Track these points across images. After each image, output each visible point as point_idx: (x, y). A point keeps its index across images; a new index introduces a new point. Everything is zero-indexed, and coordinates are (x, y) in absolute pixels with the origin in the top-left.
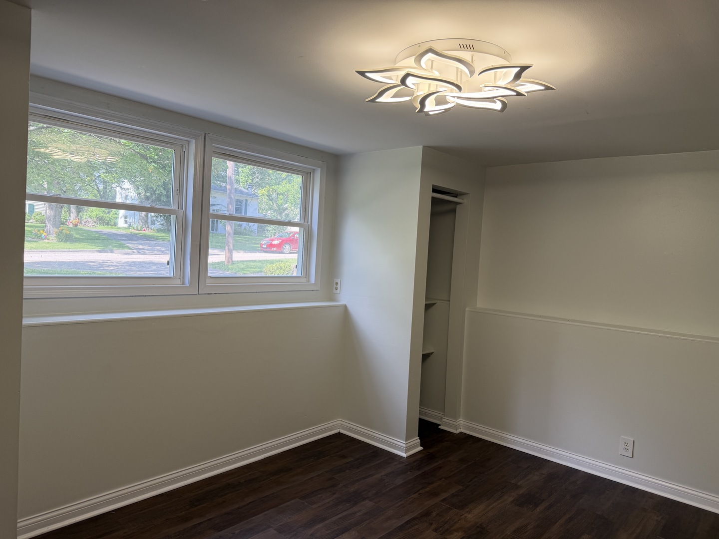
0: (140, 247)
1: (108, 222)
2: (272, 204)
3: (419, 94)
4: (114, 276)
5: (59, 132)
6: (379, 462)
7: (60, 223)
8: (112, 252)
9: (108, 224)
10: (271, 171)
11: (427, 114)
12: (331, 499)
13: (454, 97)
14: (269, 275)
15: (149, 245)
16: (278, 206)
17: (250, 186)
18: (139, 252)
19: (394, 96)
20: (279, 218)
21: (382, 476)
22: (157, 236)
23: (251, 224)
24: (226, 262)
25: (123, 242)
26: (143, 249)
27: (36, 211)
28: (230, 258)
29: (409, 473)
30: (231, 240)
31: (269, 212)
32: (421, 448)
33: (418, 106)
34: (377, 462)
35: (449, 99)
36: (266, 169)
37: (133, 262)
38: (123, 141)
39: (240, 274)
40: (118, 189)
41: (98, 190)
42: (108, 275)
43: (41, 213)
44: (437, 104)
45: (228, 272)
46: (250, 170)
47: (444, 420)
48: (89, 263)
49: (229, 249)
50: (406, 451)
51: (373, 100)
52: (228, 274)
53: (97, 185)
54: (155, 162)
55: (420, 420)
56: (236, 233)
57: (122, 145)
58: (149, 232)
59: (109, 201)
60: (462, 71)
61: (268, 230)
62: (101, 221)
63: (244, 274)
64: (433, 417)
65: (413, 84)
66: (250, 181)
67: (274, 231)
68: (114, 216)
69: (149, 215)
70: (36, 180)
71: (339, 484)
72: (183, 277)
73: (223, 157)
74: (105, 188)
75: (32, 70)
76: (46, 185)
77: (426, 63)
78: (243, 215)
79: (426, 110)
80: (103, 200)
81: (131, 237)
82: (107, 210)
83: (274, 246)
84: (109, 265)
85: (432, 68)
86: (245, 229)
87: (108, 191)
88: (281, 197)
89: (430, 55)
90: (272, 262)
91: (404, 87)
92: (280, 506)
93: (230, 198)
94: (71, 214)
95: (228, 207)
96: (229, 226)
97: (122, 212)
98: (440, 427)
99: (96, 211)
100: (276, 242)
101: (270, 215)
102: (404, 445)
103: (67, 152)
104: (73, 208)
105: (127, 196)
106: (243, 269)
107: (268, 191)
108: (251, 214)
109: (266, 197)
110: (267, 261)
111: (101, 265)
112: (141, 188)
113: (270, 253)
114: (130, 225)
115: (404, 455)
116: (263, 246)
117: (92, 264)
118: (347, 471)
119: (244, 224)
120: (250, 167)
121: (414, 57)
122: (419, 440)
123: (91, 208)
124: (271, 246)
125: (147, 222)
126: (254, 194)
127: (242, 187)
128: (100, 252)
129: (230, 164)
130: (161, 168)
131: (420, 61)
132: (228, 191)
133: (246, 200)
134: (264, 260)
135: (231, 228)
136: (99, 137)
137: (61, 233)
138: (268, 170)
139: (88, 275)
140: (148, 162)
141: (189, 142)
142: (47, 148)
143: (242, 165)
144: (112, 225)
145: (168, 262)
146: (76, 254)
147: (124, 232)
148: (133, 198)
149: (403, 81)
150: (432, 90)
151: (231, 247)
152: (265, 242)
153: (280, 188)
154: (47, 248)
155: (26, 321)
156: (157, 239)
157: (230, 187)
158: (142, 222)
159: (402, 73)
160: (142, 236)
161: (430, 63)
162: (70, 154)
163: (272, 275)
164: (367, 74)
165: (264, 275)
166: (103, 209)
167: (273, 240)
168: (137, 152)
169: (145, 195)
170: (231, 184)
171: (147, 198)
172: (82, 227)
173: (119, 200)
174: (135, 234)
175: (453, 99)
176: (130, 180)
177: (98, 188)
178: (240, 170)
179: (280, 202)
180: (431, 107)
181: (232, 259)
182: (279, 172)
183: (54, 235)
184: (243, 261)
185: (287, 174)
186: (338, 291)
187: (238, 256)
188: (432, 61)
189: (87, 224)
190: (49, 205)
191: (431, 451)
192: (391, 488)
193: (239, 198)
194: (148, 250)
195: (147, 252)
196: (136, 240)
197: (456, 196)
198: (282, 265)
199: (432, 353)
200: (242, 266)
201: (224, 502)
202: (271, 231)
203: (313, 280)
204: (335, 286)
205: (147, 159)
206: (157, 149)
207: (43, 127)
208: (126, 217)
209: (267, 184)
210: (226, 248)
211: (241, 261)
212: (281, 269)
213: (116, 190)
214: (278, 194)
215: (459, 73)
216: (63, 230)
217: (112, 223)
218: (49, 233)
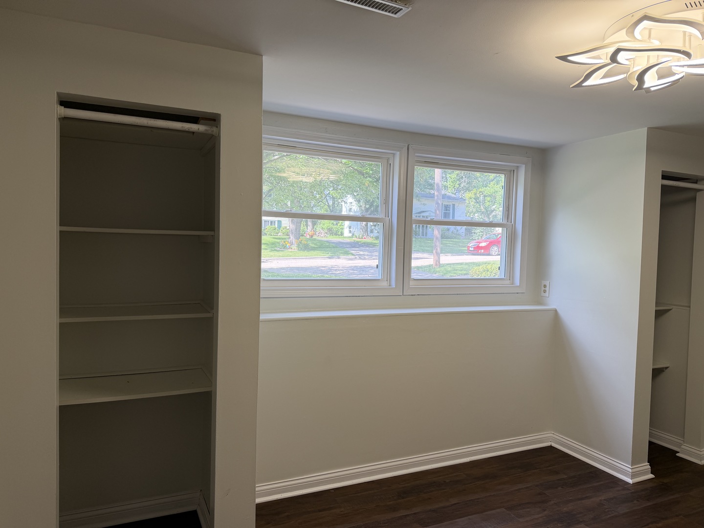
0: (361, 253)
1: (336, 233)
2: (479, 207)
3: (635, 69)
4: (338, 278)
5: (296, 158)
6: (598, 484)
7: (299, 235)
8: (339, 258)
9: (336, 234)
10: (478, 174)
11: (648, 90)
12: (540, 515)
13: (683, 66)
14: (475, 277)
15: (368, 251)
16: (485, 208)
17: (458, 190)
18: (360, 258)
19: (604, 77)
20: (487, 220)
21: (601, 500)
22: (375, 243)
23: (458, 227)
24: (434, 265)
25: (347, 249)
26: (364, 255)
27: (283, 225)
28: (438, 262)
29: (635, 502)
30: (438, 244)
31: (476, 215)
32: (652, 476)
33: (636, 83)
34: (595, 484)
35: (675, 69)
36: (473, 172)
37: (355, 267)
38: (344, 161)
39: (448, 277)
40: (343, 203)
41: (329, 206)
42: (334, 278)
43: (286, 227)
44: (660, 77)
45: (435, 275)
46: (458, 175)
47: (683, 447)
48: (321, 268)
49: (436, 252)
50: (632, 477)
51: (579, 85)
52: (435, 276)
53: (327, 201)
54: (370, 177)
55: (651, 443)
56: (443, 237)
57: (343, 164)
58: (369, 240)
59: (337, 214)
60: (690, 35)
61: (475, 233)
62: (330, 231)
63: (451, 276)
64: (668, 441)
65: (627, 60)
66: (458, 186)
67: (481, 233)
68: (340, 227)
69: (369, 225)
70: (282, 200)
71: (550, 501)
72: (389, 280)
73: (426, 165)
74: (334, 203)
75: (265, 107)
76: (289, 204)
77: (640, 33)
78: (451, 219)
79: (646, 86)
80: (332, 214)
81: (354, 245)
82: (335, 222)
83: (482, 248)
84: (336, 270)
85: (650, 37)
86: (452, 232)
87: (336, 206)
88: (489, 199)
89: (646, 23)
90: (478, 264)
91: (615, 64)
92: (484, 513)
93: (437, 203)
94: (309, 227)
95: (435, 213)
96: (436, 231)
97: (347, 223)
98: (677, 455)
99: (327, 223)
100: (483, 244)
101: (477, 218)
102: (630, 470)
103: (299, 174)
104: (310, 222)
105: (351, 209)
106: (450, 272)
107: (475, 194)
108: (458, 218)
109: (474, 200)
110: (474, 263)
111: (330, 269)
112: (362, 201)
113: (478, 255)
114: (353, 235)
115: (630, 481)
116: (471, 249)
117: (323, 268)
118: (560, 488)
119: (452, 228)
120: (457, 172)
121: (625, 30)
122: (649, 467)
123: (323, 221)
124: (478, 248)
125: (367, 230)
126: (462, 198)
127: (449, 192)
128: (329, 258)
129: (438, 172)
130: (376, 182)
131: (633, 32)
132: (436, 198)
133: (454, 205)
134: (471, 263)
135: (439, 233)
136: (326, 160)
137: (301, 243)
138: (476, 173)
139: (318, 278)
140: (364, 177)
141: (394, 154)
142: (284, 172)
143: (450, 171)
144: (339, 235)
145: (377, 266)
146: (312, 260)
147: (348, 240)
148: (356, 210)
149: (614, 58)
150: (652, 63)
151: (439, 250)
152: (472, 244)
153: (487, 190)
154: (290, 256)
155: (262, 317)
156: (375, 246)
157: (437, 193)
158: (363, 231)
159: (611, 50)
160: (362, 243)
161: (647, 32)
162: (302, 176)
163: (478, 277)
164: (569, 58)
165: (469, 277)
166: (332, 221)
167: (480, 243)
168: (356, 170)
169: (365, 207)
170: (438, 190)
171: (367, 210)
172: (316, 238)
173: (344, 212)
174: (357, 242)
175: (680, 68)
176: (352, 194)
177: (328, 203)
178: (448, 176)
179: (488, 204)
180: (652, 81)
181: (439, 263)
182: (486, 174)
183: (296, 245)
184: (450, 264)
185: (495, 175)
186: (547, 294)
187: (446, 259)
188: (650, 30)
189: (320, 234)
190: (292, 221)
191: (666, 481)
192: (612, 515)
193: (446, 204)
194: (367, 255)
195: (367, 257)
196: (358, 247)
197: (696, 182)
198: (489, 267)
199: (667, 368)
200: (449, 269)
201: (430, 499)
202: (478, 234)
203: (517, 282)
204: (543, 289)
205: (363, 175)
206: (372, 165)
207: (284, 156)
208: (350, 228)
209: (475, 187)
210: (434, 252)
211: (448, 264)
212: (488, 271)
213: (342, 205)
214: (485, 196)
215: (687, 38)
216: (302, 240)
217: (340, 233)
218: (292, 244)
